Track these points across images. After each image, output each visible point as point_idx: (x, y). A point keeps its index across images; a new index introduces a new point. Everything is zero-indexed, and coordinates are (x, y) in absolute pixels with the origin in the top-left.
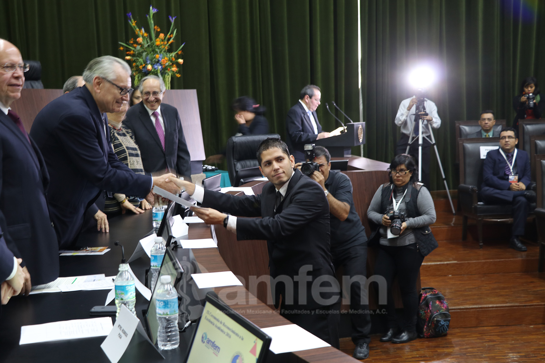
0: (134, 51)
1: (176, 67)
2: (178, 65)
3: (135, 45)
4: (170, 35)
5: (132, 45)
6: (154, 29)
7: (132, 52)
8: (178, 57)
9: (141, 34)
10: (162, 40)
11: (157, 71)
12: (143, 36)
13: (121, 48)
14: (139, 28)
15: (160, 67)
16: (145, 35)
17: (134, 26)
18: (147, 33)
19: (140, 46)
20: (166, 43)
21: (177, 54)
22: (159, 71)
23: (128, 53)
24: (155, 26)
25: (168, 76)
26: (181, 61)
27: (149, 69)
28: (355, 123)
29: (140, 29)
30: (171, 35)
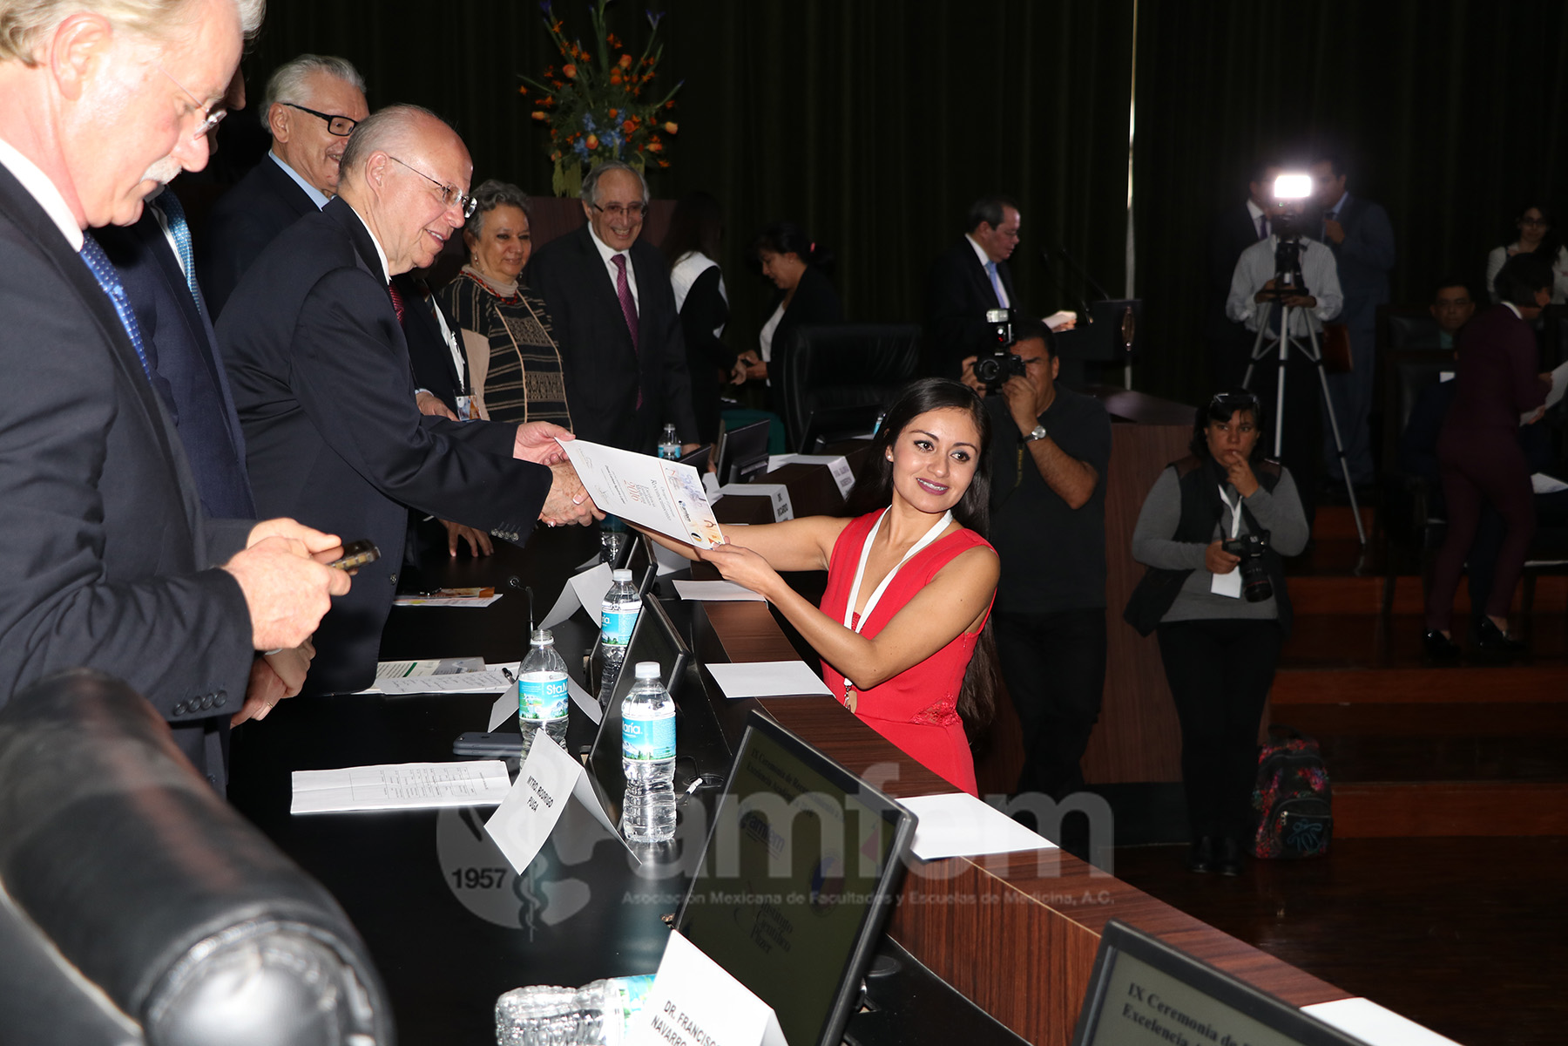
0: (553, 97)
1: (661, 142)
2: (665, 135)
3: (558, 84)
4: (648, 58)
5: (548, 82)
6: (608, 43)
7: (549, 99)
8: (665, 115)
9: (574, 53)
10: (627, 72)
11: (611, 150)
12: (578, 60)
13: (523, 90)
14: (568, 40)
15: (618, 141)
16: (585, 56)
17: (557, 34)
18: (588, 53)
19: (570, 85)
20: (635, 78)
21: (664, 108)
22: (616, 153)
23: (537, 102)
24: (608, 35)
25: (638, 165)
26: (671, 127)
27: (592, 145)
28: (1114, 301)
29: (572, 43)
30: (651, 61)
